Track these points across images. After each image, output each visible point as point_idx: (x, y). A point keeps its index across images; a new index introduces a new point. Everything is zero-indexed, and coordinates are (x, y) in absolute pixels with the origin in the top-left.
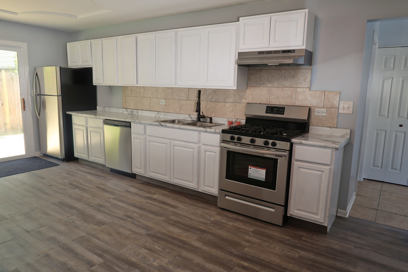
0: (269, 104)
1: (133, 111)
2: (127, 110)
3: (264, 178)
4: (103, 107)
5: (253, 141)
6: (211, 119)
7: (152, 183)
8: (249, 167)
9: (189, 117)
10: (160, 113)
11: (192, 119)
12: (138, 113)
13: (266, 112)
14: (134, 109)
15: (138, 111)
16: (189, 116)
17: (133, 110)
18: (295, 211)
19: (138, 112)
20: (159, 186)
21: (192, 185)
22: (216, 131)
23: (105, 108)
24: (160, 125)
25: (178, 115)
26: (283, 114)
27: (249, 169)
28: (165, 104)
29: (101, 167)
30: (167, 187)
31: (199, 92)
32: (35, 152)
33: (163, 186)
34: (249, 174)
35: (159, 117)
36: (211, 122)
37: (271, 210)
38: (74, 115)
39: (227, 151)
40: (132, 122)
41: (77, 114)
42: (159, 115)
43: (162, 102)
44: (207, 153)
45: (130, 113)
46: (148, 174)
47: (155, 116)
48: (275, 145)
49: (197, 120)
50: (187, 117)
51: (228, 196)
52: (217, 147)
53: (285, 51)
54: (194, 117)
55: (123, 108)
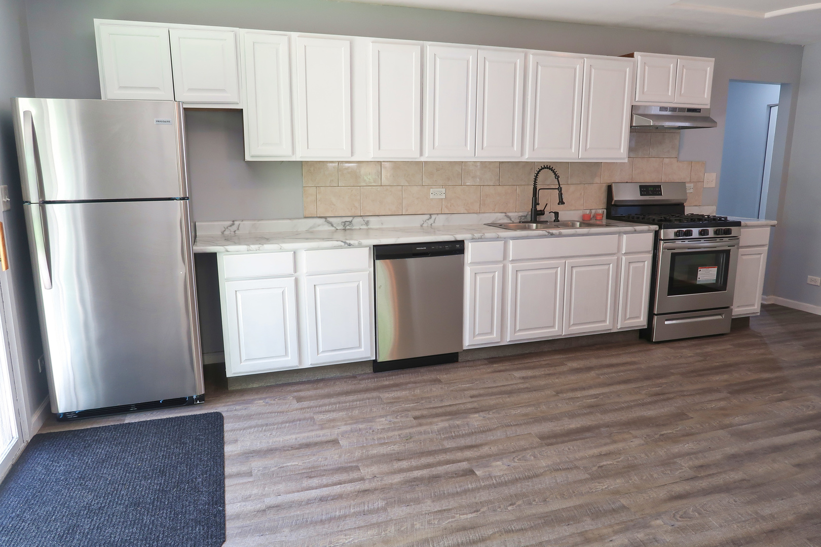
1: (351, 222)
2: (328, 219)
3: (716, 278)
4: (228, 224)
5: (702, 233)
6: (557, 214)
8: (699, 269)
9: (506, 218)
10: (433, 217)
12: (367, 223)
14: (354, 217)
15: (366, 219)
16: (504, 214)
21: (605, 326)
23: (237, 223)
26: (661, 194)
27: (699, 272)
28: (443, 196)
30: (536, 351)
34: (698, 280)
35: (431, 225)
36: (557, 220)
37: (720, 317)
38: (238, 252)
39: (672, 254)
40: (473, 239)
41: (251, 249)
42: (431, 221)
43: (437, 193)
44: (632, 266)
45: (341, 227)
46: (508, 339)
47: (422, 226)
48: (728, 232)
49: (529, 219)
50: (500, 218)
51: (667, 320)
52: (648, 252)
53: (690, 110)
54: (515, 215)
55: (306, 217)
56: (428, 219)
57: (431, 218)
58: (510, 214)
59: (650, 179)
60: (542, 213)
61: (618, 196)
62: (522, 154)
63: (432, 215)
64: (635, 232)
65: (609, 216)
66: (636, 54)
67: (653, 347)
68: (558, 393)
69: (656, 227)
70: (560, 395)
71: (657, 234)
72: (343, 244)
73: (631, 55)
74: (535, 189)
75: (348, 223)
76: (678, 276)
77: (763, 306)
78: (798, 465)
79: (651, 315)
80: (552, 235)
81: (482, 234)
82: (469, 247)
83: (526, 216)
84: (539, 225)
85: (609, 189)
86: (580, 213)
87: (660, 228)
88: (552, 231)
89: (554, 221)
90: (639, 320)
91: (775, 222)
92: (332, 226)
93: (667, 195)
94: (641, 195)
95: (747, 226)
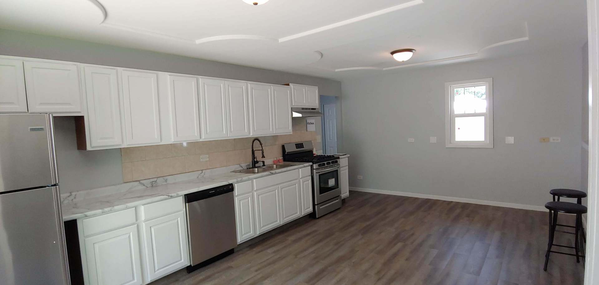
1: (156, 181)
2: (141, 181)
3: (334, 183)
6: (264, 162)
9: (240, 167)
10: (204, 171)
11: (242, 168)
12: (166, 181)
14: (157, 178)
15: (165, 178)
16: (239, 165)
17: (155, 179)
21: (297, 215)
23: (74, 194)
26: (304, 147)
27: (329, 182)
34: (329, 185)
35: (203, 176)
36: (264, 165)
37: (337, 201)
38: (95, 215)
39: (319, 175)
40: (238, 182)
41: (105, 211)
42: (203, 174)
43: (204, 158)
44: (305, 183)
45: (149, 186)
46: (258, 233)
47: (198, 177)
48: (337, 162)
49: (251, 166)
50: (238, 168)
51: (321, 206)
52: (309, 176)
53: (312, 109)
54: (244, 166)
55: (125, 183)
56: (201, 173)
57: (202, 172)
58: (242, 165)
59: (298, 140)
60: (257, 162)
61: (287, 150)
62: (249, 133)
63: (203, 171)
64: (304, 167)
65: (285, 160)
66: (290, 84)
67: (317, 220)
68: (296, 255)
69: (311, 164)
70: (299, 256)
71: (312, 166)
72: (167, 197)
73: (288, 85)
74: (253, 150)
75: (154, 182)
76: (322, 186)
77: (350, 191)
78: (407, 260)
79: (314, 205)
80: (272, 174)
81: (241, 178)
82: (236, 186)
83: (249, 165)
84: (259, 169)
85: (283, 147)
86: (272, 160)
87: (313, 164)
88: (271, 172)
89: (263, 166)
90: (310, 209)
91: (349, 155)
92: (144, 185)
93: (306, 148)
94: (297, 148)
95: (341, 158)
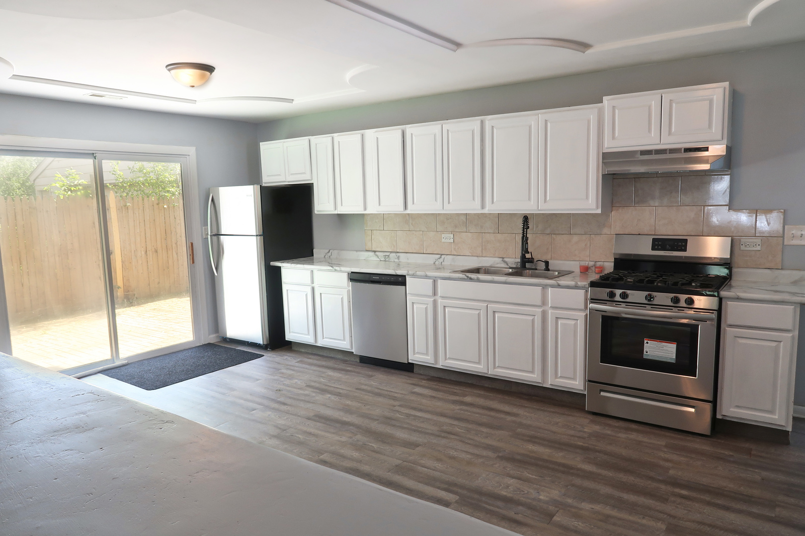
0: (655, 235)
1: (388, 256)
2: (377, 253)
3: (675, 357)
4: (327, 251)
5: (649, 298)
6: (547, 263)
7: (447, 377)
8: (645, 341)
9: (502, 262)
11: (507, 265)
12: (398, 258)
13: (653, 249)
14: (391, 252)
15: (398, 254)
16: (501, 259)
17: (388, 254)
18: (732, 409)
19: (399, 256)
20: (461, 382)
21: (533, 377)
22: (577, 284)
23: (331, 251)
24: (466, 278)
25: (481, 258)
26: (685, 250)
27: (645, 345)
28: (452, 241)
29: (340, 356)
30: (477, 384)
31: (526, 219)
32: (209, 335)
33: (470, 382)
34: (645, 353)
35: (441, 263)
36: (547, 269)
39: (603, 317)
42: (441, 260)
43: (447, 238)
44: (560, 322)
45: (383, 259)
51: (606, 392)
52: (580, 310)
53: (689, 150)
55: (367, 251)
56: (439, 259)
60: (531, 260)
63: (442, 256)
66: (604, 98)
69: (585, 284)
74: (524, 237)
87: (589, 286)
89: (545, 269)
90: (574, 382)
92: (378, 257)
94: (652, 250)
